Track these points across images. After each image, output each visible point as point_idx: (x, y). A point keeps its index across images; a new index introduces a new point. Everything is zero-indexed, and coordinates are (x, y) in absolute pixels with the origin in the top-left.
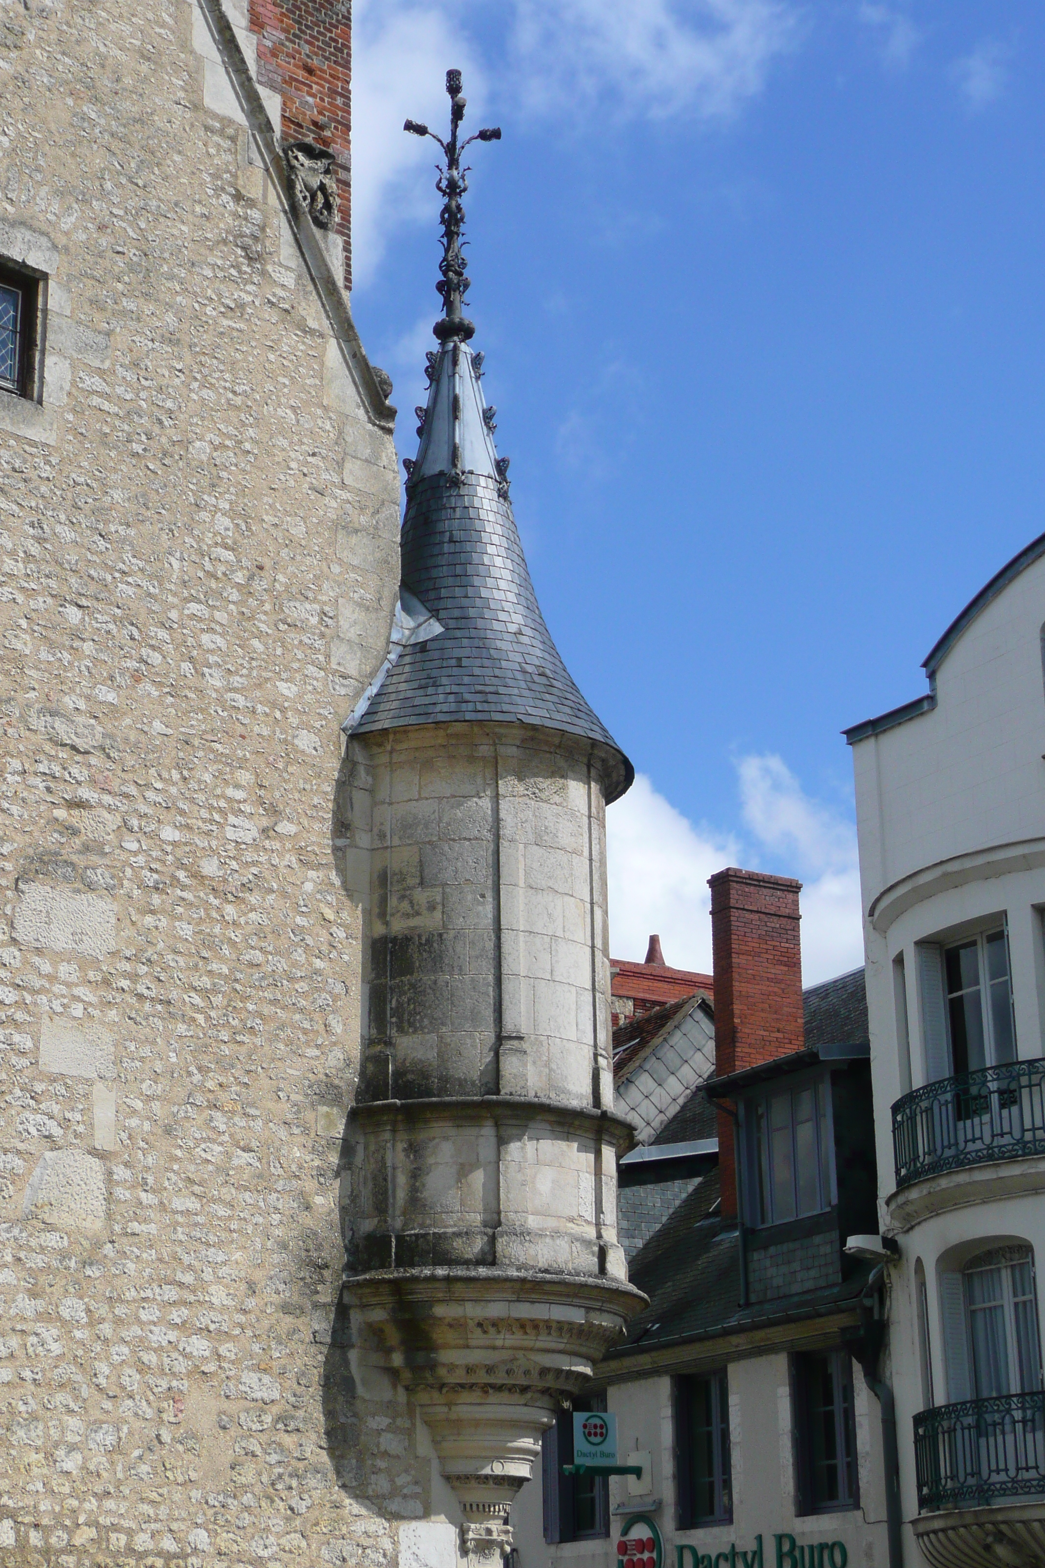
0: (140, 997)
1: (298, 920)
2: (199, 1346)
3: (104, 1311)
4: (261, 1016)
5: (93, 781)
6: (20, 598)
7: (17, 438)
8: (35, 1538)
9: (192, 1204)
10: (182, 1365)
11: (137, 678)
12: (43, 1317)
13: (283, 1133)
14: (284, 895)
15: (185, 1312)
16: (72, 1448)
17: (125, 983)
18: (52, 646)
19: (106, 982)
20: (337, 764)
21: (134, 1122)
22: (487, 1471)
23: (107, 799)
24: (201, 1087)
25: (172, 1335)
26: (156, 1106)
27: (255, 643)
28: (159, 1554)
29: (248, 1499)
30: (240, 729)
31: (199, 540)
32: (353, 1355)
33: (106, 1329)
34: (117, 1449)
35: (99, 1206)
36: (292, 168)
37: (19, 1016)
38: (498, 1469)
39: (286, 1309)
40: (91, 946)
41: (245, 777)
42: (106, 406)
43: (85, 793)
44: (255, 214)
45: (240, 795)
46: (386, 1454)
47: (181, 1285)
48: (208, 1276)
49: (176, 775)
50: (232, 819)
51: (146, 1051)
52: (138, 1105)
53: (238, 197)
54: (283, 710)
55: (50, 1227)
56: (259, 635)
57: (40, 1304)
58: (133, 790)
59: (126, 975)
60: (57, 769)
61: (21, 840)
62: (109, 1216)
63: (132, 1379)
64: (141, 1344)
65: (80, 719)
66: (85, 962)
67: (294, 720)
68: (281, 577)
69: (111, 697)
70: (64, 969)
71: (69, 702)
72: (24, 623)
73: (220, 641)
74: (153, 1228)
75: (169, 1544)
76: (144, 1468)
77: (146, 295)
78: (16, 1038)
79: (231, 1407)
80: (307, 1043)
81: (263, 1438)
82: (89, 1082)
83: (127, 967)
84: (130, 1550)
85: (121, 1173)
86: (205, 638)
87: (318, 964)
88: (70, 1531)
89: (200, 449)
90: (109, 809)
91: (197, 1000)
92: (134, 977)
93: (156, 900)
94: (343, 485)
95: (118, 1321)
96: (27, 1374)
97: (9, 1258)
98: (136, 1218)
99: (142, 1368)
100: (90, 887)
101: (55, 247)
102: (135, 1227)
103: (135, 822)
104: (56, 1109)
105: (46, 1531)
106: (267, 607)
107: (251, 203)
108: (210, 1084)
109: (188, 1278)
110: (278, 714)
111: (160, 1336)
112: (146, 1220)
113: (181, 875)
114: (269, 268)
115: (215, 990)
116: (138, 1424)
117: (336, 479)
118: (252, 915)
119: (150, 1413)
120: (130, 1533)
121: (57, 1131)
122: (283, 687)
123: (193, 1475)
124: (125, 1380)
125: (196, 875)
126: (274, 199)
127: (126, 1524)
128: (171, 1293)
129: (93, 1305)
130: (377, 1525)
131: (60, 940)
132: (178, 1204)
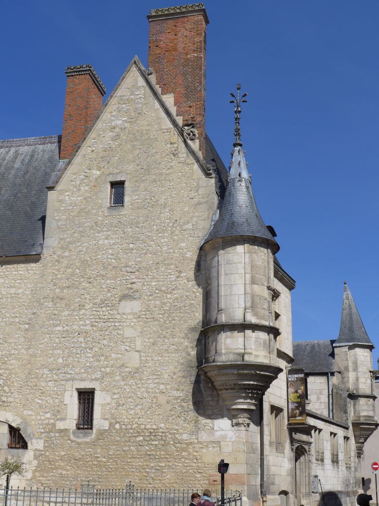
0: (147, 318)
1: (187, 294)
2: (162, 387)
3: (139, 382)
4: (177, 316)
5: (136, 278)
6: (120, 246)
7: (118, 215)
8: (124, 427)
9: (160, 358)
10: (157, 391)
11: (146, 254)
12: (125, 385)
13: (182, 340)
14: (183, 289)
15: (158, 380)
16: (131, 409)
17: (143, 316)
18: (127, 253)
19: (139, 317)
20: (196, 257)
21: (145, 344)
22: (232, 408)
23: (139, 280)
24: (161, 334)
25: (155, 385)
26: (151, 340)
27: (175, 237)
28: (152, 429)
29: (174, 417)
30: (171, 257)
31: (160, 220)
32: (202, 385)
33: (140, 385)
34: (142, 409)
35: (138, 361)
36: (183, 131)
37: (120, 328)
38: (235, 407)
39: (184, 377)
40: (135, 311)
41: (172, 267)
42: (139, 201)
43: (134, 281)
44: (176, 145)
45: (171, 271)
46: (211, 405)
47: (157, 375)
48: (164, 372)
49: (155, 271)
50: (169, 276)
51: (148, 329)
52: (147, 340)
53: (171, 143)
54: (182, 250)
55: (127, 367)
56: (176, 235)
57: (124, 382)
58: (145, 277)
59: (143, 315)
60: (128, 278)
61: (120, 293)
62: (141, 364)
63: (145, 395)
64: (147, 388)
65: (133, 266)
66: (134, 314)
67: (185, 250)
68: (182, 221)
69: (140, 260)
70: (129, 317)
71: (130, 263)
72: (120, 251)
73: (166, 240)
74: (150, 364)
75: (154, 427)
76: (148, 412)
77: (148, 175)
78: (119, 332)
79: (170, 399)
80: (189, 320)
81: (178, 404)
82: (135, 338)
83: (144, 313)
84: (145, 428)
85: (142, 354)
86: (162, 241)
87: (192, 302)
88: (132, 425)
89: (162, 201)
90: (140, 282)
91: (161, 316)
92: (145, 315)
93: (151, 298)
94: (199, 195)
95: (142, 384)
96: (122, 396)
97: (118, 374)
98: (146, 363)
99: (148, 392)
100: (135, 299)
101: (127, 174)
102: (146, 365)
103: (145, 284)
104: (128, 344)
105: (127, 425)
106: (178, 228)
107: (174, 143)
108: (164, 333)
109: (159, 373)
111: (152, 386)
112: (149, 363)
113: (157, 291)
114: (179, 155)
115: (165, 313)
116: (147, 404)
117: (197, 194)
118: (175, 296)
119: (150, 401)
120: (145, 425)
121: (127, 348)
122: (182, 245)
123: (160, 413)
125: (161, 290)
126: (180, 140)
127: (144, 423)
128: (155, 377)
129: (136, 381)
130: (208, 421)
131: (128, 310)
132: (156, 359)
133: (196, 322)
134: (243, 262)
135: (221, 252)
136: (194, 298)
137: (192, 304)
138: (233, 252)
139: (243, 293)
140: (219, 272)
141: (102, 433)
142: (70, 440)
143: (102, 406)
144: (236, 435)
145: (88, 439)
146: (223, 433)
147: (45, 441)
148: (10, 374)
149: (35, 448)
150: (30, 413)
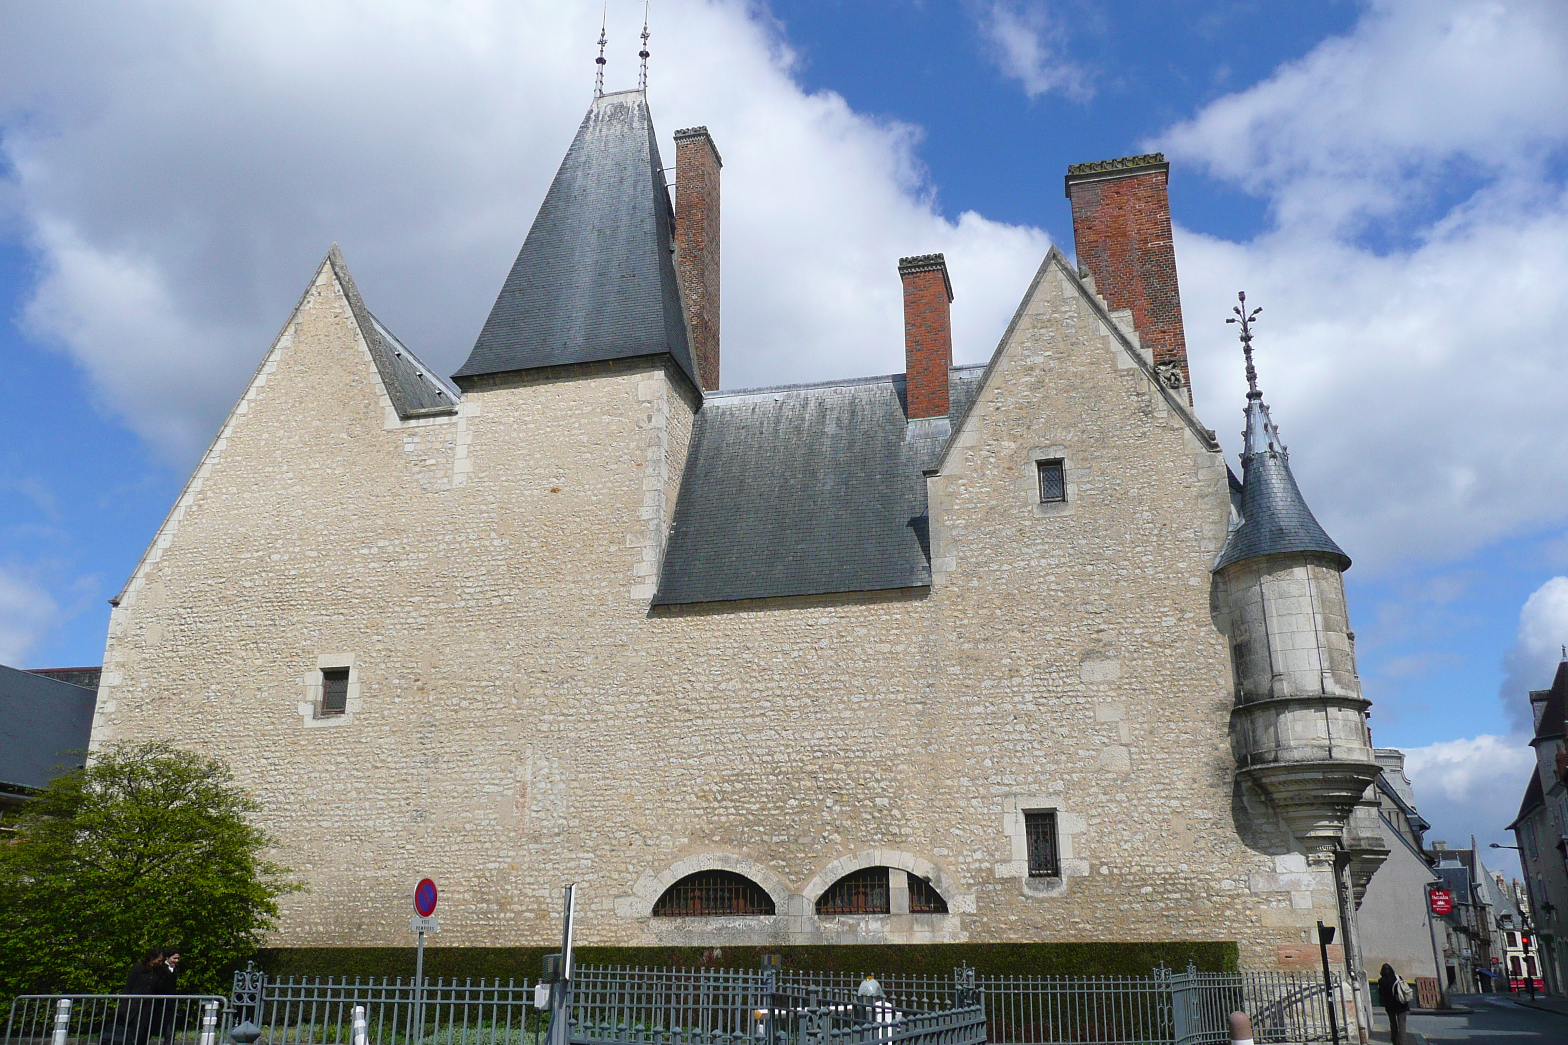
0: (1134, 690)
1: (1200, 647)
2: (1174, 803)
3: (1133, 796)
4: (1186, 685)
5: (1105, 622)
6: (1069, 570)
7: (1060, 517)
8: (1116, 871)
9: (1165, 756)
10: (1168, 810)
11: (1117, 581)
12: (1108, 801)
13: (1201, 725)
14: (1192, 640)
15: (1167, 792)
16: (1126, 842)
17: (1127, 687)
18: (1083, 581)
19: (1119, 688)
20: (1210, 586)
21: (1136, 732)
22: (1308, 835)
23: (1112, 626)
24: (1163, 715)
25: (1163, 801)
26: (1145, 725)
27: (1166, 553)
28: (1167, 873)
29: (1203, 852)
30: (1164, 586)
31: (1137, 525)
32: (1245, 799)
33: (1135, 802)
34: (1145, 840)
35: (1128, 762)
36: (1158, 374)
37: (1087, 706)
38: (1313, 834)
39: (1211, 786)
40: (1110, 677)
41: (1167, 602)
42: (1093, 492)
43: (1102, 627)
44: (1146, 397)
45: (1166, 609)
46: (1265, 832)
47: (1164, 784)
48: (1175, 778)
49: (1138, 610)
50: (1164, 619)
51: (1139, 707)
52: (1138, 726)
53: (1138, 395)
54: (1182, 573)
55: (1109, 772)
56: (1168, 549)
57: (1108, 797)
58: (1121, 620)
59: (1126, 684)
60: (1090, 622)
61: (1079, 649)
62: (1132, 765)
63: (1147, 817)
64: (1150, 805)
65: (1096, 603)
66: (1109, 683)
67: (1187, 575)
68: (1174, 525)
69: (1108, 591)
70: (1102, 688)
71: (1092, 598)
72: (1071, 577)
73: (1150, 557)
74: (1149, 766)
75: (1170, 870)
76: (1156, 846)
77: (1104, 447)
78: (1087, 713)
79: (1191, 822)
80: (1209, 691)
81: (1207, 831)
82: (1117, 722)
83: (1127, 681)
84: (1154, 873)
85: (1133, 750)
86: (1144, 559)
87: (1211, 661)
88: (1130, 868)
89: (1134, 492)
90: (1112, 629)
91: (1158, 685)
92: (1130, 684)
93: (1136, 655)
94: (1199, 481)
95: (1139, 799)
96: (1106, 819)
97: (1094, 784)
98: (1142, 764)
99: (1151, 813)
100: (1108, 658)
101: (1066, 447)
102: (1142, 767)
103: (1123, 631)
104: (1105, 733)
105: (1120, 868)
106: (1169, 538)
107: (1144, 394)
108: (1167, 714)
109: (1167, 781)
110: (1180, 575)
111: (1157, 802)
112: (1146, 764)
113: (1145, 644)
114: (1155, 414)
115: (1164, 681)
116: (1152, 832)
117: (1195, 480)
118: (1178, 651)
119: (1156, 827)
120: (1154, 867)
121: (1106, 740)
122: (1180, 565)
123: (1178, 846)
124: (1145, 818)
125: (1151, 643)
126: (1154, 387)
127: (1151, 864)
128: (1161, 787)
129: (1128, 795)
130: (1265, 858)
131: (1098, 677)
132: (1158, 757)
133: (1223, 694)
134: (1308, 594)
135: (1265, 579)
136: (1213, 654)
137: (1210, 664)
138: (1288, 577)
139: (1315, 646)
140: (1266, 612)
141: (1077, 882)
142: (1023, 895)
143: (1073, 838)
144: (1317, 879)
145: (1055, 893)
146: (1292, 877)
147: (978, 899)
148: (901, 788)
149: (961, 911)
150: (945, 852)
